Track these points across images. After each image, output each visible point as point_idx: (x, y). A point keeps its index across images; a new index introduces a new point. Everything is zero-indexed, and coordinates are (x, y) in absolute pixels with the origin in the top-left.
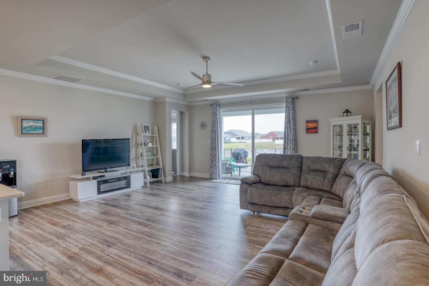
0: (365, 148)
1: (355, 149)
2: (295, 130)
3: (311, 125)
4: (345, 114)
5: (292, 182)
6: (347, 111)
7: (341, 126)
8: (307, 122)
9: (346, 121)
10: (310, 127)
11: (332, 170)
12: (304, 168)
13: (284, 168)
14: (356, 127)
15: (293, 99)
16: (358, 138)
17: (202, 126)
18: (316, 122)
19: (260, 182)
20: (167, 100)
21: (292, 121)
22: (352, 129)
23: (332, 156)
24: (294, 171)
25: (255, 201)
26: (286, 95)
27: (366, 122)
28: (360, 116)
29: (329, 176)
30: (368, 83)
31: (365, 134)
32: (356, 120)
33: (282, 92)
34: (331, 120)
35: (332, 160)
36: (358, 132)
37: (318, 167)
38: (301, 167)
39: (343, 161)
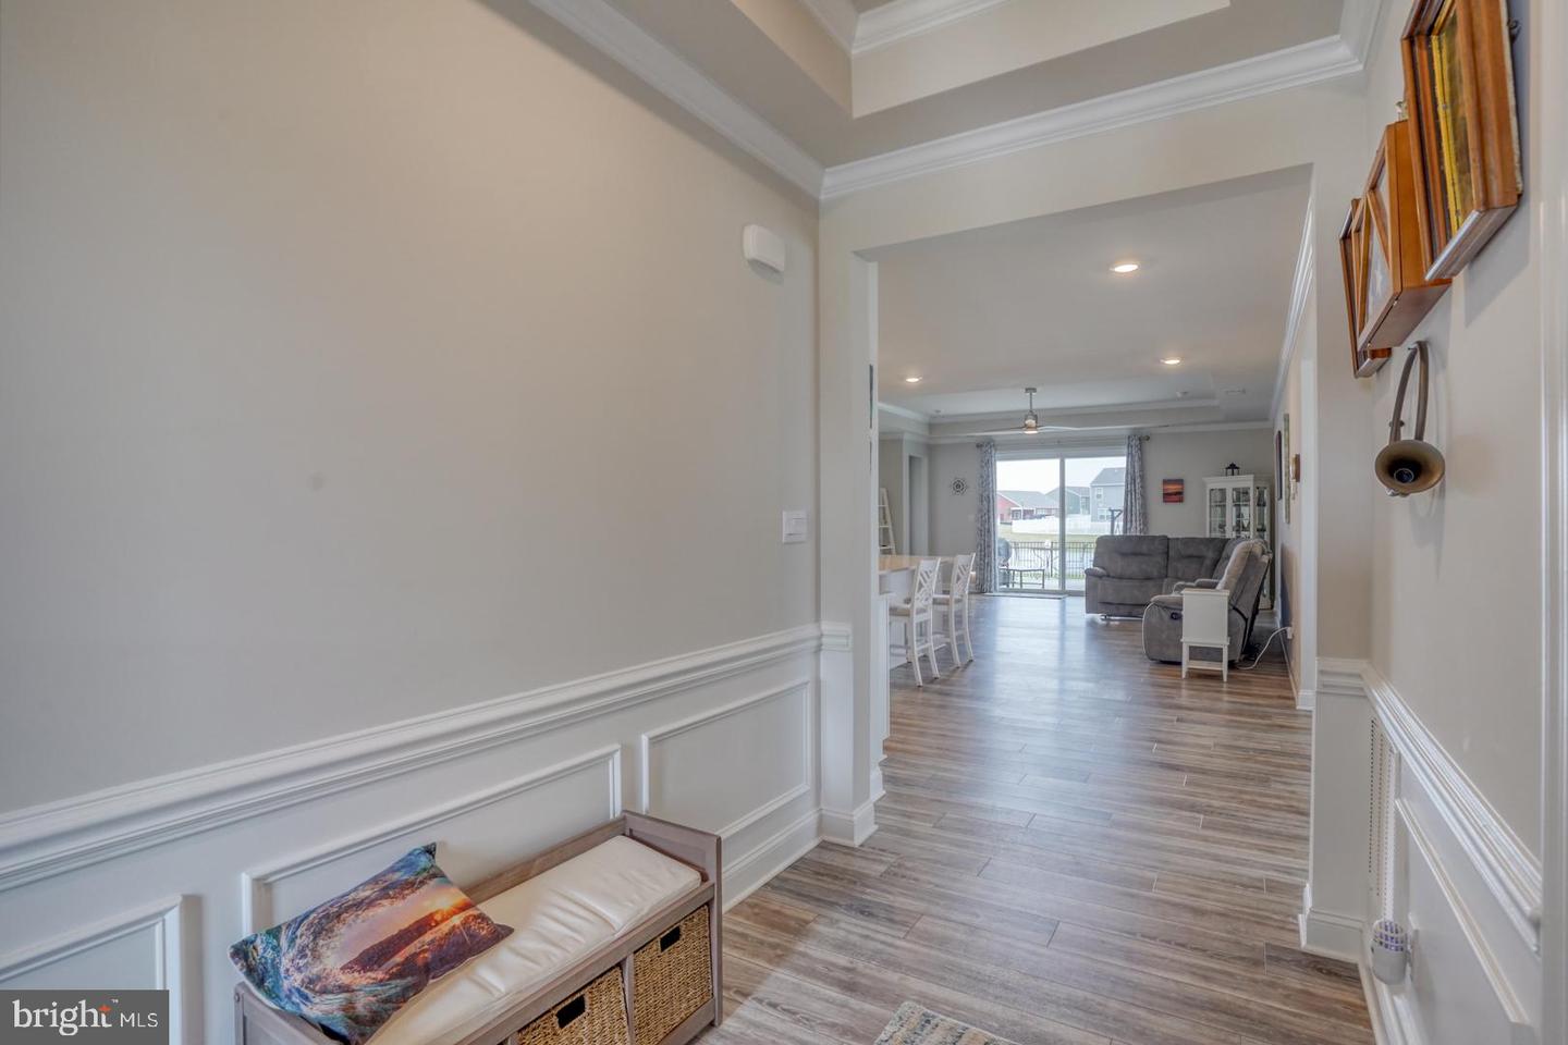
0: (1260, 527)
1: (1244, 529)
2: (1143, 496)
3: (1172, 488)
4: (1230, 470)
5: (1155, 574)
6: (1233, 467)
7: (1223, 491)
8: (1166, 482)
9: (1231, 483)
10: (1170, 491)
11: (1210, 555)
12: (1171, 553)
13: (1142, 554)
14: (1247, 493)
15: (1140, 439)
16: (1248, 512)
17: (958, 486)
18: (1180, 482)
19: (1108, 576)
20: (907, 437)
21: (1138, 480)
22: (1241, 495)
23: (1208, 536)
24: (1160, 559)
25: (1110, 599)
26: (1126, 433)
27: (1261, 485)
28: (1251, 477)
29: (1208, 562)
30: (1266, 419)
31: (1260, 503)
32: (1246, 481)
33: (1122, 429)
34: (1206, 479)
35: (1211, 540)
36: (1249, 500)
37: (1191, 551)
38: (1168, 553)
39: (1225, 542)
